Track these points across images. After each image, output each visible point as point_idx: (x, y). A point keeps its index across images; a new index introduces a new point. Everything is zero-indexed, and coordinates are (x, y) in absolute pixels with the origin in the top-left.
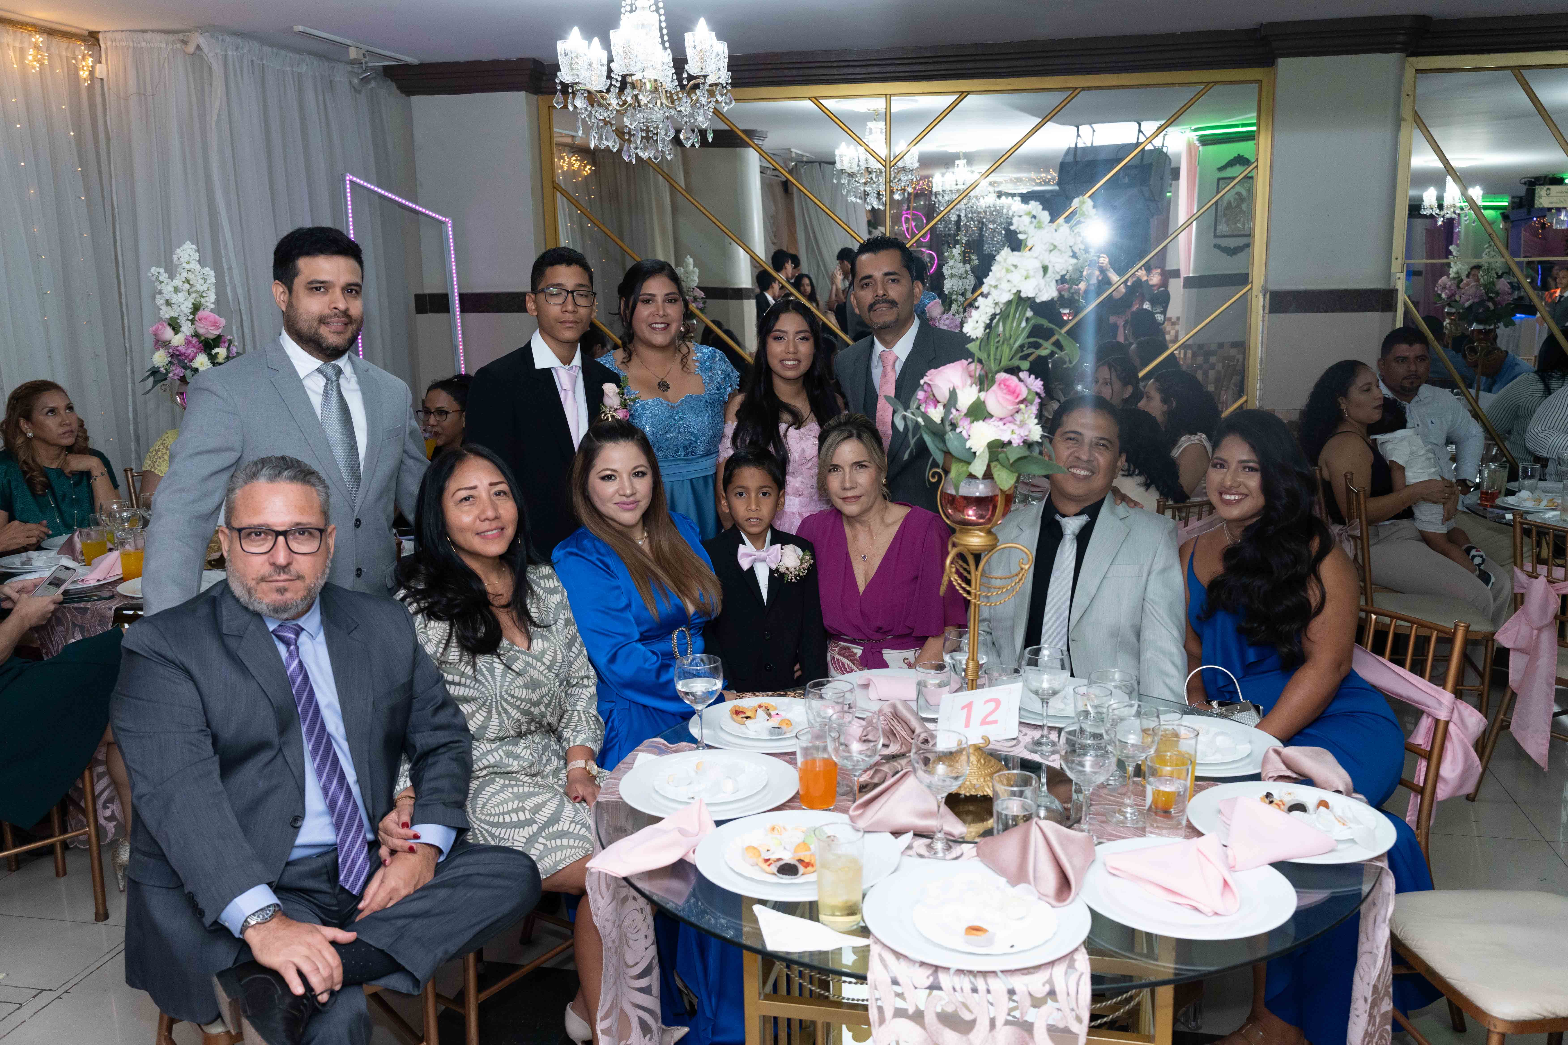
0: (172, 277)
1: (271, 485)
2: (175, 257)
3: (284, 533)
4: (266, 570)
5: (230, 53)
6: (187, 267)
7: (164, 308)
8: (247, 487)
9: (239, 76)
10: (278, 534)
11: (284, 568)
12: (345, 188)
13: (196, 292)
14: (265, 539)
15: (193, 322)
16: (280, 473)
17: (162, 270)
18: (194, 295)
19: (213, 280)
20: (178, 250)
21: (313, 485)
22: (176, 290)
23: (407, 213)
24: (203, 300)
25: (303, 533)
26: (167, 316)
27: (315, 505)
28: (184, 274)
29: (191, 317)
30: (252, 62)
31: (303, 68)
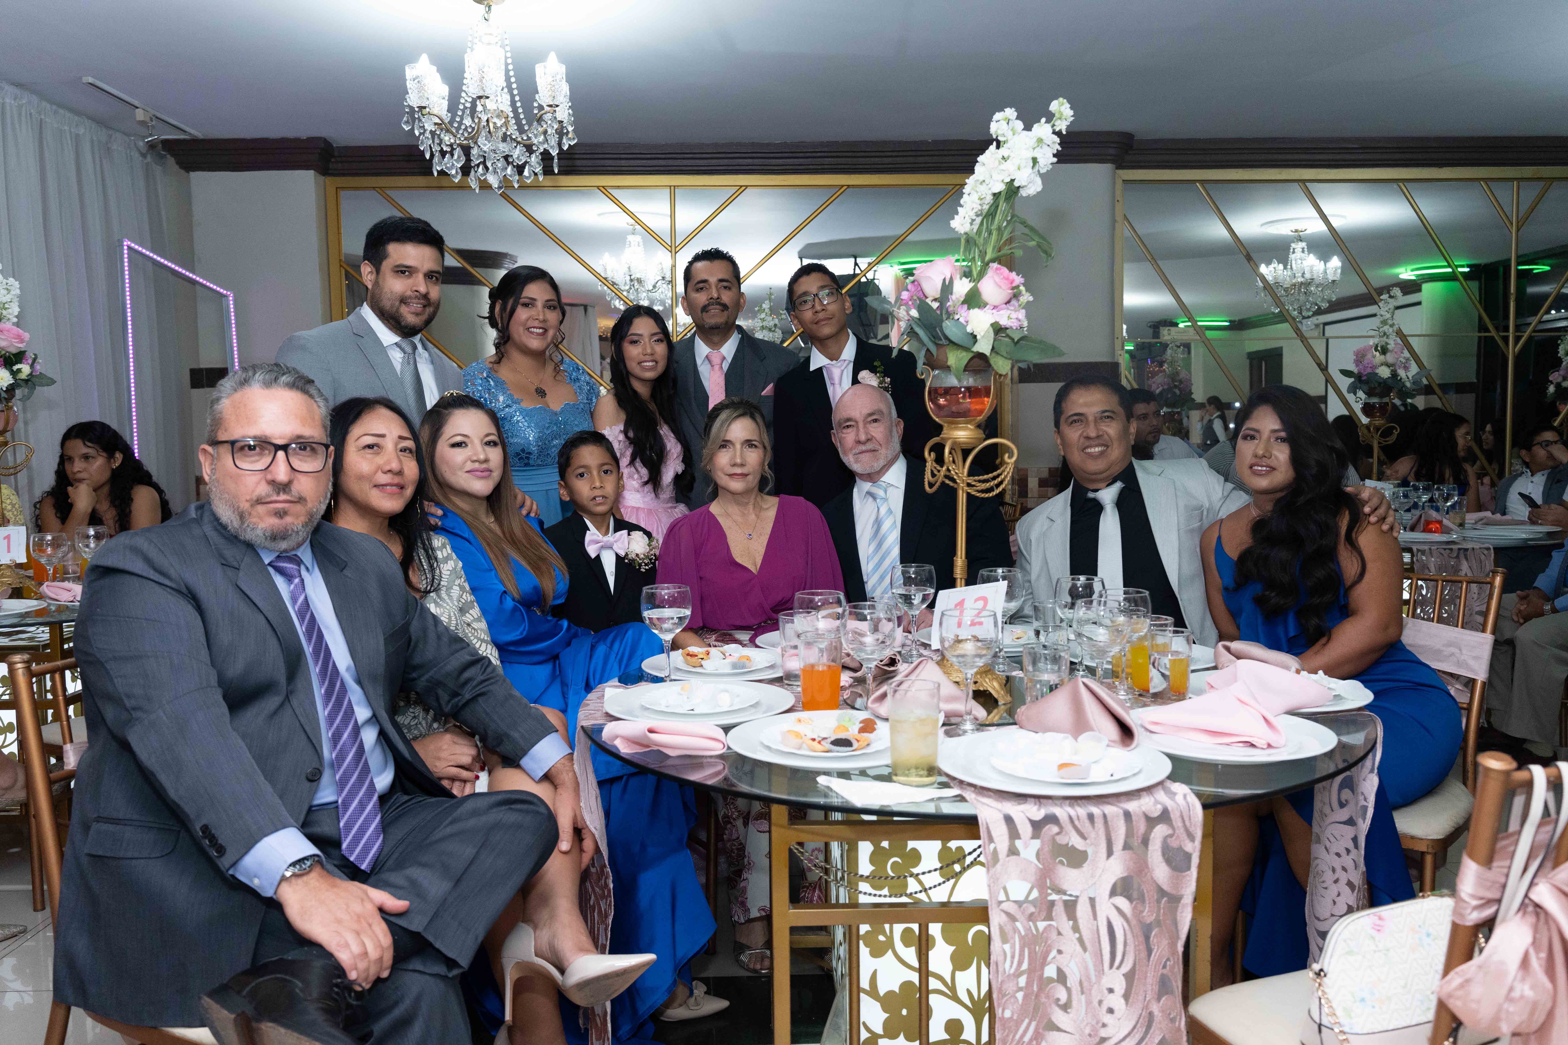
1: (267, 392)
3: (285, 448)
4: (263, 489)
5: (7, 100)
8: (238, 396)
9: (17, 126)
10: (278, 448)
11: (284, 487)
12: (123, 254)
14: (261, 454)
16: (276, 379)
19: (19, 291)
21: (311, 396)
23: (186, 283)
25: (305, 449)
27: (317, 417)
30: (31, 114)
31: (82, 131)
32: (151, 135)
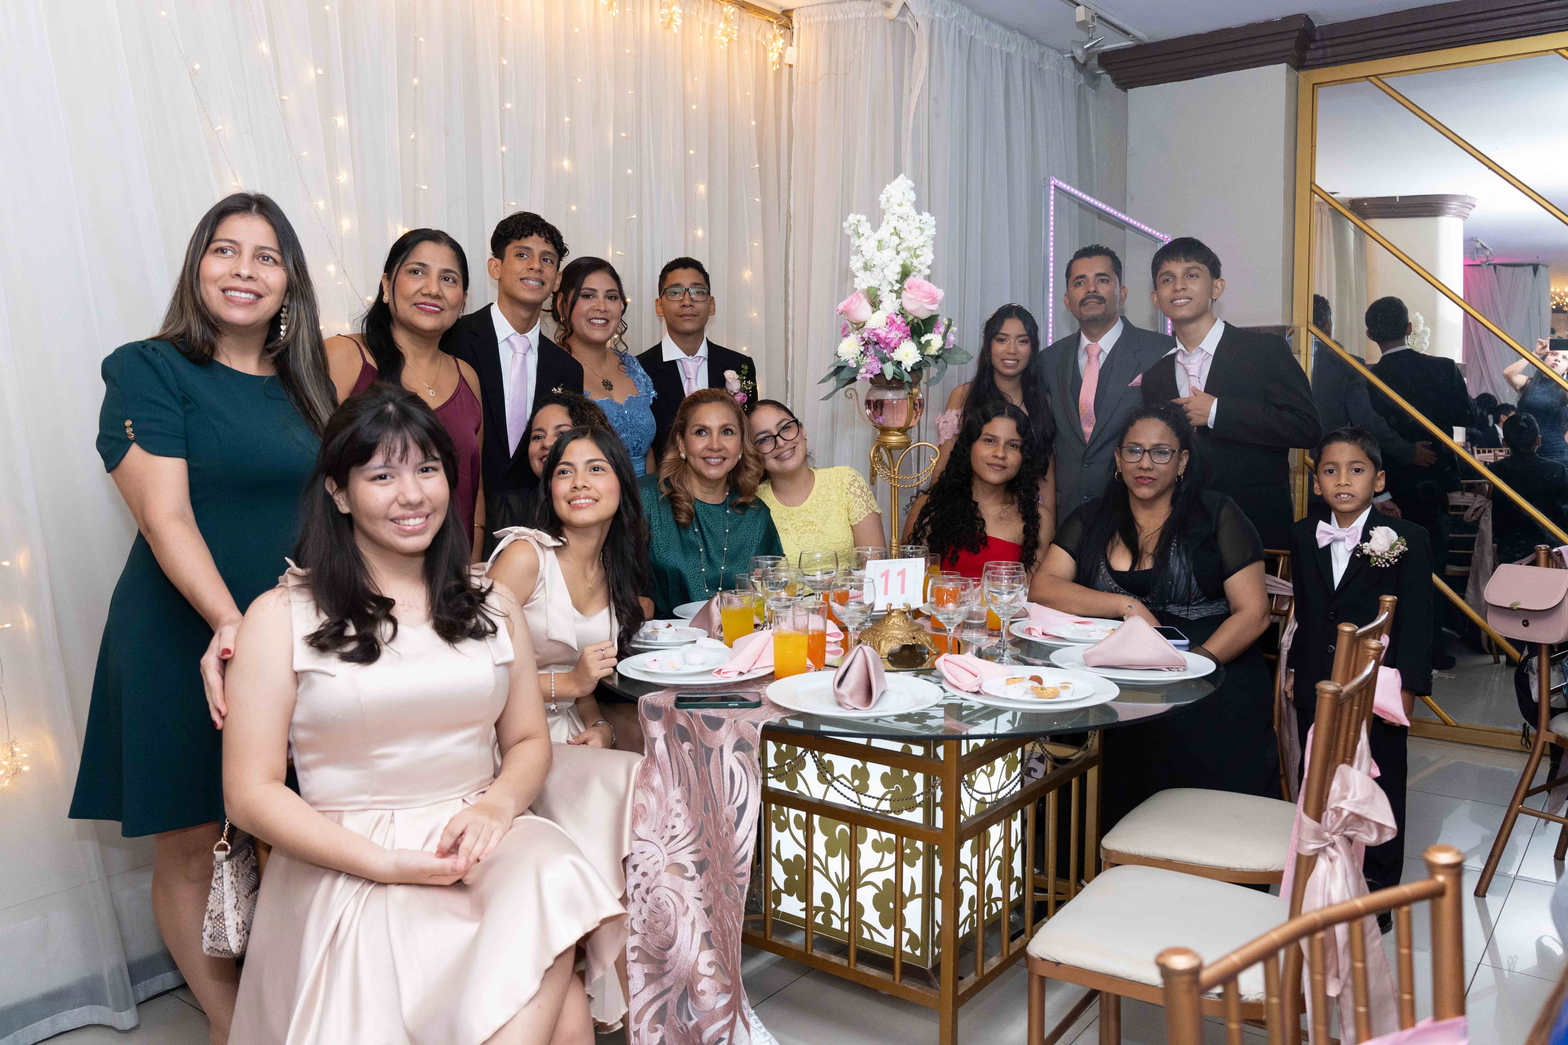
0: (875, 227)
2: (883, 198)
5: (939, 16)
6: (900, 211)
7: (861, 274)
12: (1049, 196)
13: (909, 249)
15: (898, 294)
17: (863, 218)
18: (904, 255)
19: (933, 231)
20: (888, 187)
22: (881, 245)
24: (915, 262)
26: (865, 286)
28: (894, 223)
29: (897, 287)
30: (960, 31)
31: (1013, 49)
32: (1091, 39)
